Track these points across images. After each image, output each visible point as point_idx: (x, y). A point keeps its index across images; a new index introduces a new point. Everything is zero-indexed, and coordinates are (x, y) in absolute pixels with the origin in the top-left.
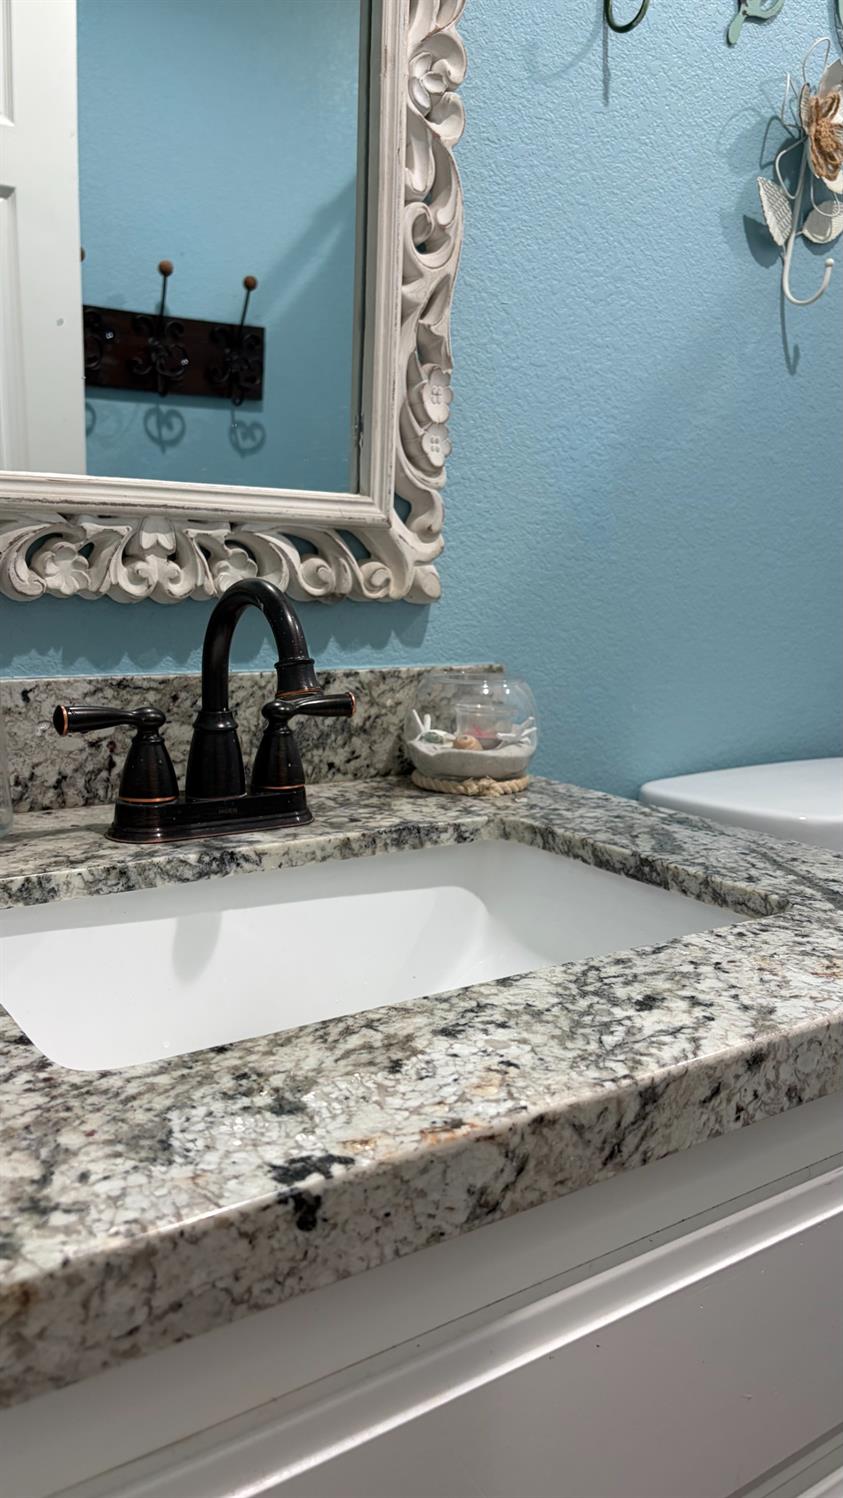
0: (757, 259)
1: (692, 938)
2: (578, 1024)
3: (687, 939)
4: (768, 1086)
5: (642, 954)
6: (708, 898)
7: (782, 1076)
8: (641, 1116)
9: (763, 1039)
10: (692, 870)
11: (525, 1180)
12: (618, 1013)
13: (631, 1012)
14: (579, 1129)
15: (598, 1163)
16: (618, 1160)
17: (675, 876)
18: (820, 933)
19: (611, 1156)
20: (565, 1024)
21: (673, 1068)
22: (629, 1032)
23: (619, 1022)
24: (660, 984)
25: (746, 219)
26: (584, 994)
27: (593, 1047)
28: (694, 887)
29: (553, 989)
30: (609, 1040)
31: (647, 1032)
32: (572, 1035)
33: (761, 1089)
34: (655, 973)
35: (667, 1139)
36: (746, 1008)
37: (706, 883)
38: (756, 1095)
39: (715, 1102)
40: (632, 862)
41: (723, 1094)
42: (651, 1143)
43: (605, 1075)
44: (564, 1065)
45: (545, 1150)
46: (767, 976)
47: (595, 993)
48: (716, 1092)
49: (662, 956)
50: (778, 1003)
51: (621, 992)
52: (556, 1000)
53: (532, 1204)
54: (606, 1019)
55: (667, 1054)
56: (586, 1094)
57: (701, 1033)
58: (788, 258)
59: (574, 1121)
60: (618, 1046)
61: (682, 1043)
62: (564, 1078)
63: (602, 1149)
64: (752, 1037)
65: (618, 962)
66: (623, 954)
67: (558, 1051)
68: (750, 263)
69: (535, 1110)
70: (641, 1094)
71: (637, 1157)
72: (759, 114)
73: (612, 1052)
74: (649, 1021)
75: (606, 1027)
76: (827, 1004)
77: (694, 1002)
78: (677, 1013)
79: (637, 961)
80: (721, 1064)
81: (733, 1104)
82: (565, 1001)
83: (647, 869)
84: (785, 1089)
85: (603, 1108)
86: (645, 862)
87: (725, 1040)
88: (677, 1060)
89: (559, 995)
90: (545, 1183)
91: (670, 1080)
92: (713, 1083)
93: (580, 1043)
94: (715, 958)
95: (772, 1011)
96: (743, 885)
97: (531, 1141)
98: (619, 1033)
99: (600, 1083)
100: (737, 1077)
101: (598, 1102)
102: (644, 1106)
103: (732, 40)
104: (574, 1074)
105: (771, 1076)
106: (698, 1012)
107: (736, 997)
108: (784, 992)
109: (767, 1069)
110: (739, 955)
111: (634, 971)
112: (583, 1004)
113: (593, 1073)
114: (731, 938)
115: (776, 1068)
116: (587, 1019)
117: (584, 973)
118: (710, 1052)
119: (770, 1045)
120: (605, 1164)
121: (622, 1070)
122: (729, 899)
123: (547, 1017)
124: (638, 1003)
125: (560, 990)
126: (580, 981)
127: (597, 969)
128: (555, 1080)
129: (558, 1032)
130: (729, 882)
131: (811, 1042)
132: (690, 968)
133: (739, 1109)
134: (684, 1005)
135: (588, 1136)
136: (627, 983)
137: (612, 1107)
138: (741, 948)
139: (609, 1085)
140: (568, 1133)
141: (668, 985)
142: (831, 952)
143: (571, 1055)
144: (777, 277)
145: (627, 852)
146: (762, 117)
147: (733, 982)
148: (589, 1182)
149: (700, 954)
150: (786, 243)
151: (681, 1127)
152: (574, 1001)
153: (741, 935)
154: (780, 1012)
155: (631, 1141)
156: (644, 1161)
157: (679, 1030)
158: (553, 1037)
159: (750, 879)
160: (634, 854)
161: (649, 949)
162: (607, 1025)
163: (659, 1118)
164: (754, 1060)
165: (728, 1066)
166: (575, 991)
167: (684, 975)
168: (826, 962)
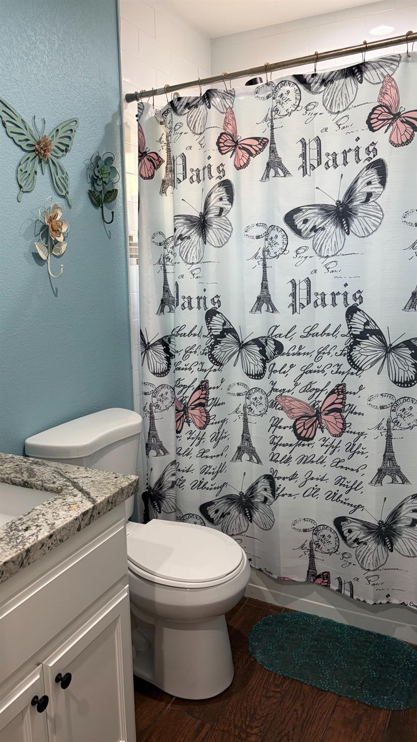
0: (39, 264)
1: (38, 507)
2: (11, 539)
3: (37, 508)
4: (55, 541)
5: (25, 516)
6: (43, 490)
7: (58, 537)
8: (27, 555)
9: (52, 532)
10: (38, 483)
11: (4, 575)
12: (20, 533)
13: (23, 533)
14: (14, 562)
15: (19, 568)
16: (23, 566)
17: (34, 486)
18: (69, 498)
19: (21, 565)
20: (8, 540)
21: (32, 544)
22: (23, 538)
23: (20, 536)
24: (30, 523)
25: (33, 253)
26: (12, 531)
27: (15, 543)
28: (39, 487)
29: (4, 531)
30: (18, 541)
31: (26, 537)
32: (10, 542)
33: (53, 542)
34: (28, 520)
35: (33, 558)
36: (49, 524)
37: (42, 486)
38: (52, 543)
39: (43, 547)
40: (22, 483)
41: (45, 545)
42: (30, 560)
43: (18, 549)
44: (9, 550)
45: (7, 569)
46: (54, 514)
47: (14, 530)
48: (43, 546)
49: (30, 515)
50: (56, 521)
51: (20, 528)
52: (5, 534)
53: (6, 580)
54: (17, 536)
55: (31, 541)
56: (14, 555)
57: (39, 533)
58: (49, 262)
59: (12, 561)
60: (20, 542)
61: (34, 537)
62: (9, 553)
63: (19, 564)
64: (49, 532)
65: (20, 519)
66: (20, 517)
67: (7, 547)
68: (36, 266)
69: (4, 561)
70: (26, 551)
71: (27, 564)
72: (32, 220)
73: (19, 544)
74: (27, 534)
75: (17, 538)
76: (67, 519)
77: (37, 526)
78: (33, 530)
79: (24, 518)
80: (43, 539)
81: (47, 547)
82: (7, 533)
83: (26, 484)
84: (58, 540)
85: (18, 556)
86: (26, 482)
87: (44, 533)
88: (33, 542)
89: (6, 533)
90: (8, 575)
91: (32, 546)
92: (42, 544)
93: (12, 543)
94: (43, 512)
95: (54, 524)
96: (51, 485)
97: (4, 567)
98: (20, 538)
99: (17, 551)
100: (47, 541)
101: (17, 556)
102: (27, 553)
103: (19, 200)
104: (11, 551)
105: (55, 538)
106: (38, 528)
107: (47, 522)
108: (58, 518)
109: (54, 537)
110: (49, 510)
111: (24, 521)
112: (12, 533)
113: (15, 550)
114: (47, 505)
115: (56, 537)
116: (13, 537)
117: (11, 525)
118: (40, 538)
119: (54, 532)
120: (20, 567)
121: (21, 547)
122: (49, 489)
123: (4, 539)
124: (25, 530)
125: (6, 531)
126: (10, 528)
127: (15, 523)
128: (7, 553)
129: (6, 542)
130: (48, 485)
131: (63, 529)
132: (36, 517)
133: (49, 547)
134: (35, 527)
135: (16, 563)
136: (22, 525)
137: (20, 555)
138: (49, 508)
139: (19, 551)
140: (11, 564)
141: (31, 523)
142: (70, 503)
143: (10, 547)
144: (47, 268)
145: (20, 480)
146: (33, 221)
147: (46, 518)
148: (17, 572)
149: (39, 512)
150: (48, 258)
151: (37, 555)
152: (9, 533)
153: (49, 503)
154: (56, 523)
155: (25, 561)
156: (29, 564)
157: (33, 534)
158: (6, 544)
159: (54, 483)
160: (23, 480)
161: (27, 513)
162: (17, 537)
163: (31, 555)
164: (51, 536)
165: (44, 539)
166: (9, 530)
167: (35, 519)
168: (68, 507)
